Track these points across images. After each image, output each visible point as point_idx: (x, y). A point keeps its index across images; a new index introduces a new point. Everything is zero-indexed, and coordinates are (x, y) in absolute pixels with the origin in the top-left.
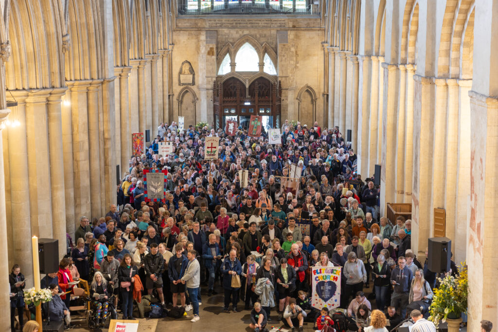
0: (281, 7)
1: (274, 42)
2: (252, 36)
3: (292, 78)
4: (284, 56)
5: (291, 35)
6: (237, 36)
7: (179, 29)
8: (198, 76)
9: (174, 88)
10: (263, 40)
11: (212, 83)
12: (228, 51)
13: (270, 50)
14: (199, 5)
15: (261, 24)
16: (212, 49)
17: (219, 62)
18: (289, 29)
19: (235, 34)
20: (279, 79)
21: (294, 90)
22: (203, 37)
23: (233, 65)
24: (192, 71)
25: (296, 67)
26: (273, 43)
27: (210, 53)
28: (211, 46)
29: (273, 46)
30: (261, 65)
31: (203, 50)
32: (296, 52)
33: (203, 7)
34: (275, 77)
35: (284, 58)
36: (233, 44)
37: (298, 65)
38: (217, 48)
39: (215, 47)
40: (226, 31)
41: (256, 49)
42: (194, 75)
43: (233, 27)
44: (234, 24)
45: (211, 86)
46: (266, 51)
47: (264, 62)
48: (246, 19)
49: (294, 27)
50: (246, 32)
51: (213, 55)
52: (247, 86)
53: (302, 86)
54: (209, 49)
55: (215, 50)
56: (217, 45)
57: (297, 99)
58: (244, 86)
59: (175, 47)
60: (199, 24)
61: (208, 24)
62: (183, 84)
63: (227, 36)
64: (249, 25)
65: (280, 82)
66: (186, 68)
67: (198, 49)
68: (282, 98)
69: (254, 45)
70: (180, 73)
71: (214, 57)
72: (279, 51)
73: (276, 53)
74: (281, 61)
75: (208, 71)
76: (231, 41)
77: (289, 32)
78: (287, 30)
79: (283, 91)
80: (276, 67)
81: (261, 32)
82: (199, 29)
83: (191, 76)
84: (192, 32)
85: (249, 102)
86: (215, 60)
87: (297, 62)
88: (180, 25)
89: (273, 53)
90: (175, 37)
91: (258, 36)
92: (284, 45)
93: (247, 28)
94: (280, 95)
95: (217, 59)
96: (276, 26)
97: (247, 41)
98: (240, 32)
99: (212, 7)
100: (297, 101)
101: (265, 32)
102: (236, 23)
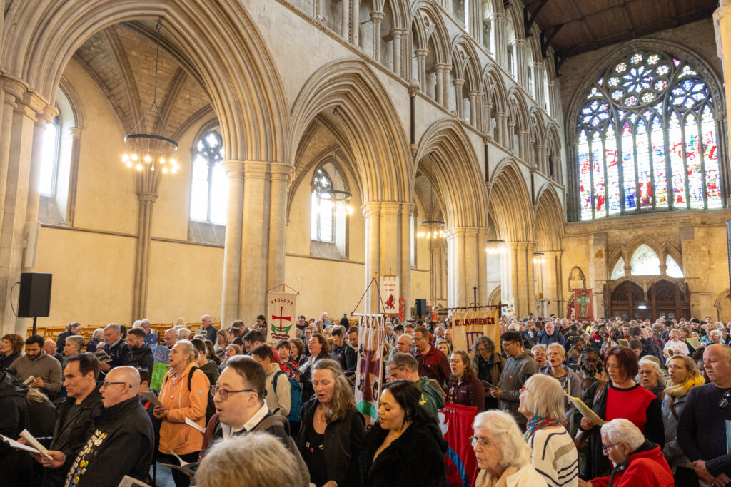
0: (689, 208)
1: (677, 241)
2: (648, 236)
3: (704, 281)
4: (690, 254)
5: (699, 233)
6: (631, 237)
7: (568, 236)
8: (589, 281)
9: (564, 294)
10: (662, 239)
11: (602, 287)
12: (621, 254)
13: (672, 249)
14: (594, 215)
15: (660, 222)
16: (600, 251)
17: (610, 266)
18: (696, 225)
19: (627, 235)
20: (686, 281)
21: (709, 295)
22: (591, 242)
23: (628, 268)
24: (582, 277)
25: (710, 269)
26: (675, 242)
27: (598, 255)
28: (599, 248)
29: (676, 245)
30: (663, 267)
31: (593, 255)
32: (709, 252)
33: (596, 217)
34: (682, 280)
35: (690, 257)
36: (625, 246)
37: (712, 266)
38: (607, 250)
39: (603, 249)
40: (617, 232)
41: (655, 250)
42: (584, 280)
43: (625, 228)
44: (626, 225)
45: (600, 290)
46: (667, 252)
47: (667, 264)
48: (640, 219)
49: (703, 223)
50: (641, 232)
51: (601, 257)
52: (645, 290)
53: (720, 291)
54: (597, 252)
55: (603, 252)
56: (607, 246)
57: (715, 306)
58: (642, 290)
59: (564, 254)
60: (588, 230)
61: (596, 228)
62: (574, 290)
63: (618, 238)
64: (644, 225)
65: (687, 284)
66: (576, 273)
67: (588, 254)
68: (692, 303)
69: (652, 246)
70: (570, 278)
71: (603, 260)
72: (684, 250)
73: (680, 252)
74: (687, 260)
75: (597, 274)
76: (623, 242)
77: (696, 229)
78: (693, 227)
79: (692, 295)
80: (682, 268)
81: (659, 231)
82: (588, 235)
83: (582, 281)
84: (582, 238)
85: (644, 305)
86: (604, 262)
87: (711, 263)
88: (568, 231)
89: (677, 253)
90: (563, 244)
91: (656, 235)
92: (690, 242)
93: (641, 227)
94: (689, 299)
95: (607, 262)
96: (678, 223)
97: (643, 242)
98: (634, 233)
99: (607, 215)
100: (715, 310)
101: (664, 231)
102: (628, 224)
